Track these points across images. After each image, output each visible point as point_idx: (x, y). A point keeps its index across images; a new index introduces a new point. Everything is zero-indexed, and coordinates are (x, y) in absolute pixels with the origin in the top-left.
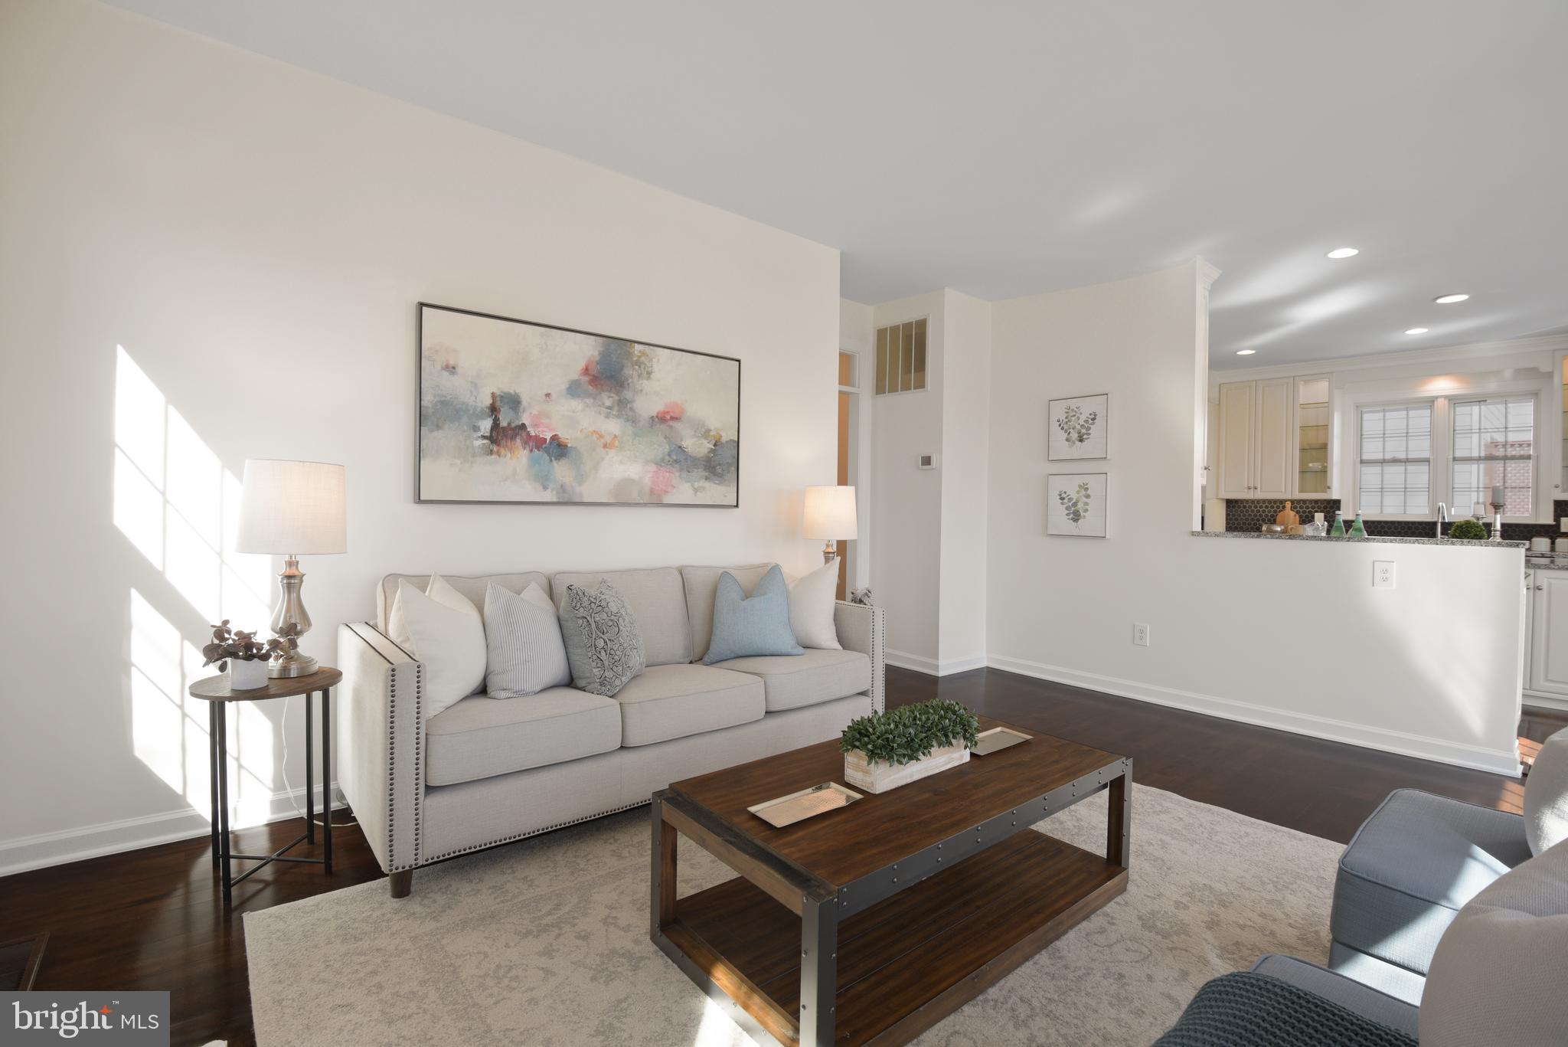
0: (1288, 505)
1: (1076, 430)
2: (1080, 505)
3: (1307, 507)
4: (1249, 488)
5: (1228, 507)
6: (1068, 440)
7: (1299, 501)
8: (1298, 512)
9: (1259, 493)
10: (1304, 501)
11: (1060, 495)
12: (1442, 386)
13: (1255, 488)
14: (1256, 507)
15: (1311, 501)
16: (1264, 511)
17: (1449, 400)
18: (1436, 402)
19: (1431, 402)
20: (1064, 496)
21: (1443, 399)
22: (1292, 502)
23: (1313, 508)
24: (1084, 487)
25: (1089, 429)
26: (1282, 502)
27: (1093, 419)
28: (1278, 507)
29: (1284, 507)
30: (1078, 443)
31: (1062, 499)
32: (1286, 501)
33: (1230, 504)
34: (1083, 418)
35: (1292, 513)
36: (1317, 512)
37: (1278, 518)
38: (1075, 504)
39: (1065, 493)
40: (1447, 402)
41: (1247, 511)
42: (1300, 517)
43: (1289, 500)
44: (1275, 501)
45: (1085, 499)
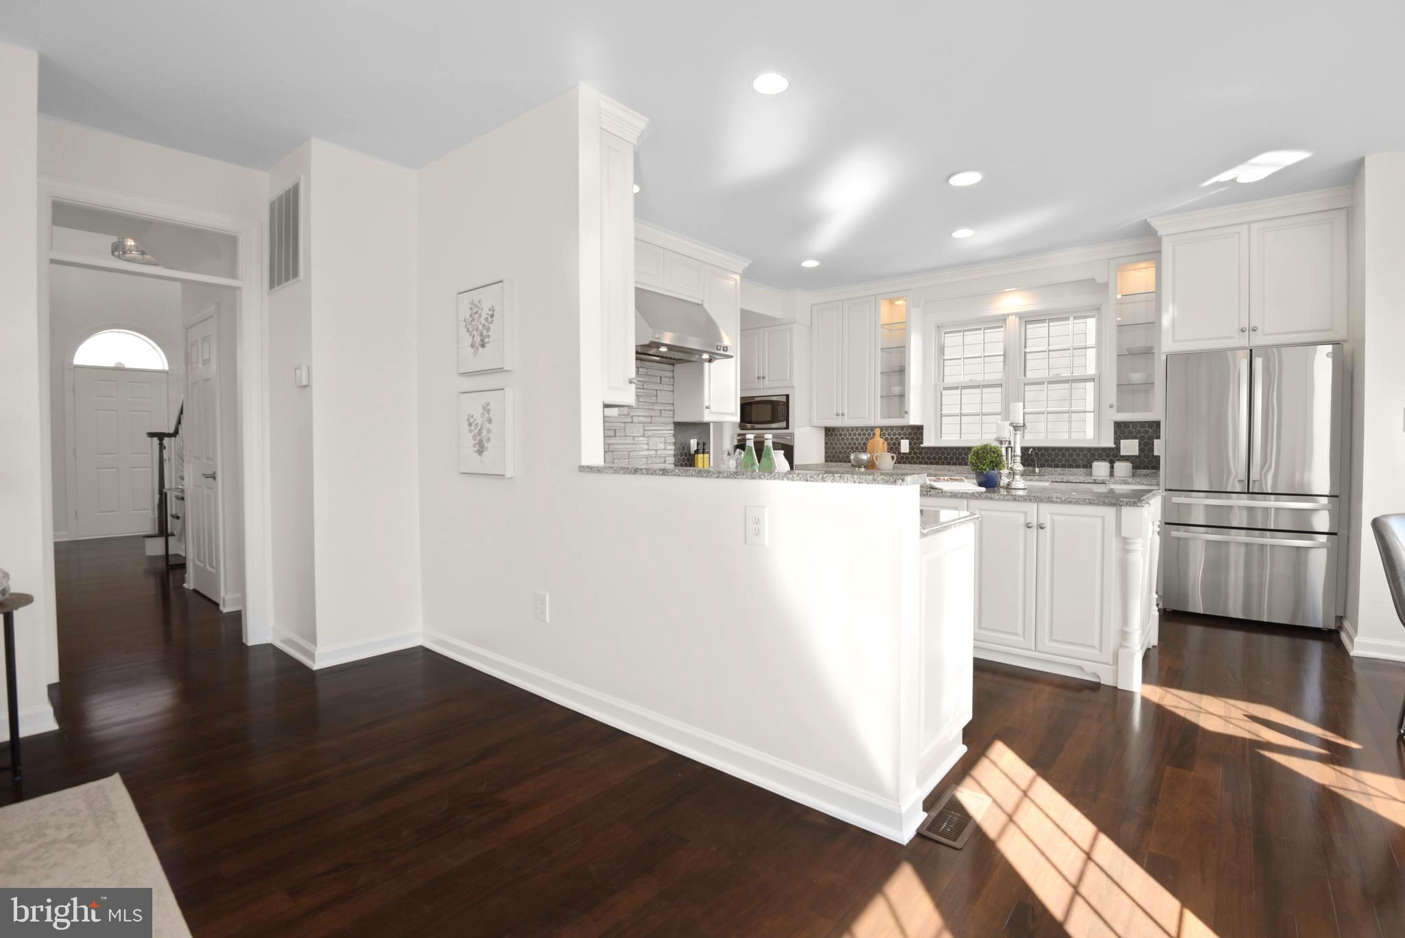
0: (878, 432)
1: (479, 331)
2: (484, 432)
3: (894, 434)
4: (837, 415)
5: (826, 435)
6: (472, 346)
7: (887, 428)
8: (886, 439)
9: (846, 419)
10: (892, 428)
11: (468, 420)
12: (1013, 302)
13: (843, 415)
14: (850, 435)
15: (897, 427)
16: (857, 439)
17: (1020, 318)
18: (1007, 321)
19: (1002, 320)
20: (471, 420)
21: (1014, 317)
22: (882, 428)
23: (899, 434)
24: (486, 409)
25: (488, 329)
26: (872, 429)
27: (492, 316)
28: (869, 435)
29: (874, 434)
30: (481, 349)
31: (470, 425)
32: (876, 427)
33: (829, 431)
34: (484, 316)
35: (881, 440)
36: (902, 438)
37: (869, 446)
38: (480, 432)
39: (472, 416)
40: (1017, 320)
41: (843, 439)
42: (889, 444)
43: (879, 427)
44: (867, 428)
45: (488, 425)
